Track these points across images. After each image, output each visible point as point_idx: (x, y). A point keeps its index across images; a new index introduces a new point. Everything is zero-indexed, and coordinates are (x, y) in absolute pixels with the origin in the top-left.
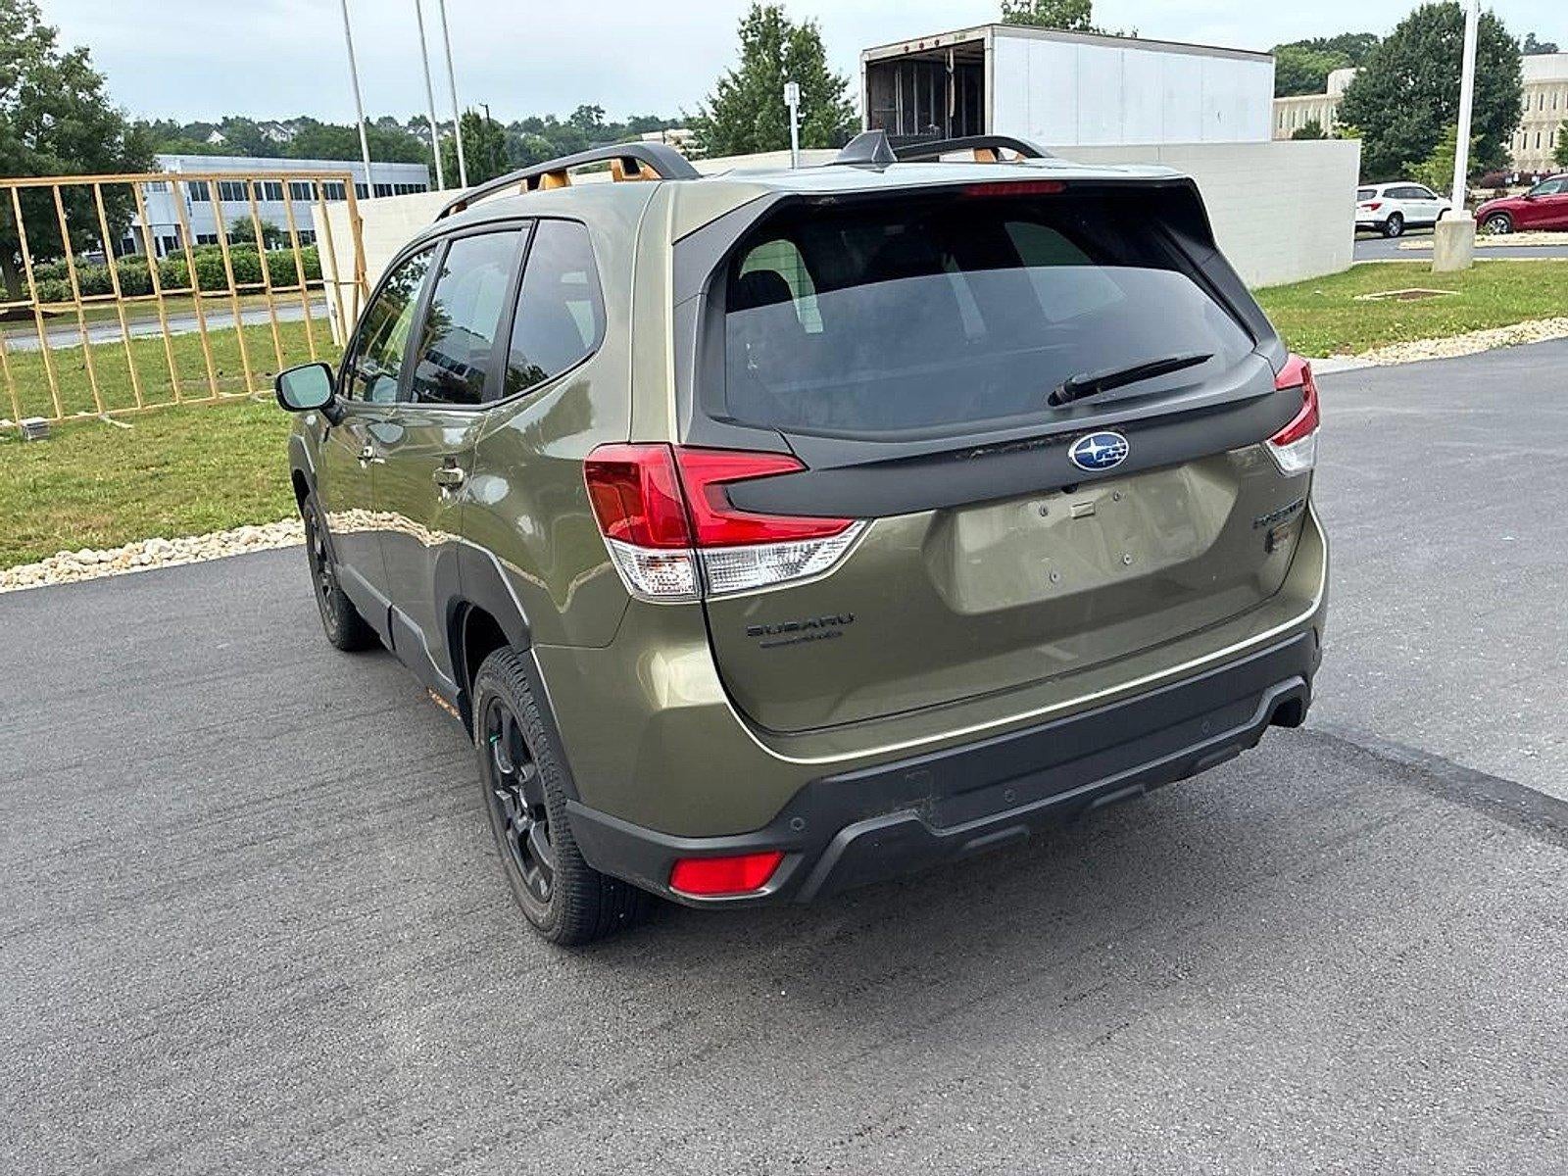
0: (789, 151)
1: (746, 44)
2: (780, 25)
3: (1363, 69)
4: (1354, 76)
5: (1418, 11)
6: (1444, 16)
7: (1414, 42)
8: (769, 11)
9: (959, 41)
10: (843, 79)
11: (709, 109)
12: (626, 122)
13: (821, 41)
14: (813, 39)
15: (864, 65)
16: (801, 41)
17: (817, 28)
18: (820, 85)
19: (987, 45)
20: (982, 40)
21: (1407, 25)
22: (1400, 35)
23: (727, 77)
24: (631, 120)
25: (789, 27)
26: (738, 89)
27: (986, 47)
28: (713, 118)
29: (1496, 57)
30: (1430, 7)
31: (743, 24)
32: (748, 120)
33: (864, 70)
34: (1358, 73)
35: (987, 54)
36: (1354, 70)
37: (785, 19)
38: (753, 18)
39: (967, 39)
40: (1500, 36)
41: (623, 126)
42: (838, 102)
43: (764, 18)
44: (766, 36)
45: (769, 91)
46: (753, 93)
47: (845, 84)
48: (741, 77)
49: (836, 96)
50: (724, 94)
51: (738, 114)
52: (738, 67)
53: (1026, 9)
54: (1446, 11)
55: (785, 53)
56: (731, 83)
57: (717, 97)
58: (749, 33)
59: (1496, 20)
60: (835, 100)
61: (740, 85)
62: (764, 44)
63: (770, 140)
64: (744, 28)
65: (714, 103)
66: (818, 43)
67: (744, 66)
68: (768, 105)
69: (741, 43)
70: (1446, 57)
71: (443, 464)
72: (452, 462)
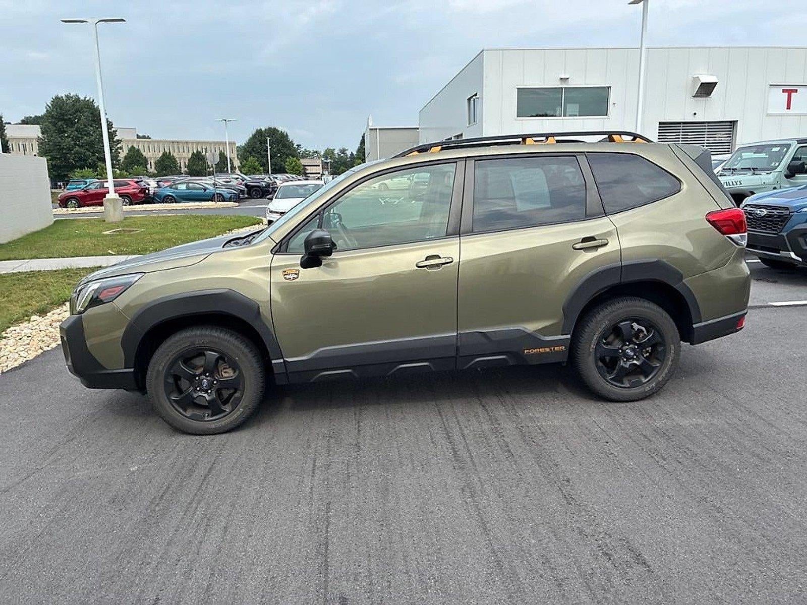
71: (581, 241)
72: (592, 239)
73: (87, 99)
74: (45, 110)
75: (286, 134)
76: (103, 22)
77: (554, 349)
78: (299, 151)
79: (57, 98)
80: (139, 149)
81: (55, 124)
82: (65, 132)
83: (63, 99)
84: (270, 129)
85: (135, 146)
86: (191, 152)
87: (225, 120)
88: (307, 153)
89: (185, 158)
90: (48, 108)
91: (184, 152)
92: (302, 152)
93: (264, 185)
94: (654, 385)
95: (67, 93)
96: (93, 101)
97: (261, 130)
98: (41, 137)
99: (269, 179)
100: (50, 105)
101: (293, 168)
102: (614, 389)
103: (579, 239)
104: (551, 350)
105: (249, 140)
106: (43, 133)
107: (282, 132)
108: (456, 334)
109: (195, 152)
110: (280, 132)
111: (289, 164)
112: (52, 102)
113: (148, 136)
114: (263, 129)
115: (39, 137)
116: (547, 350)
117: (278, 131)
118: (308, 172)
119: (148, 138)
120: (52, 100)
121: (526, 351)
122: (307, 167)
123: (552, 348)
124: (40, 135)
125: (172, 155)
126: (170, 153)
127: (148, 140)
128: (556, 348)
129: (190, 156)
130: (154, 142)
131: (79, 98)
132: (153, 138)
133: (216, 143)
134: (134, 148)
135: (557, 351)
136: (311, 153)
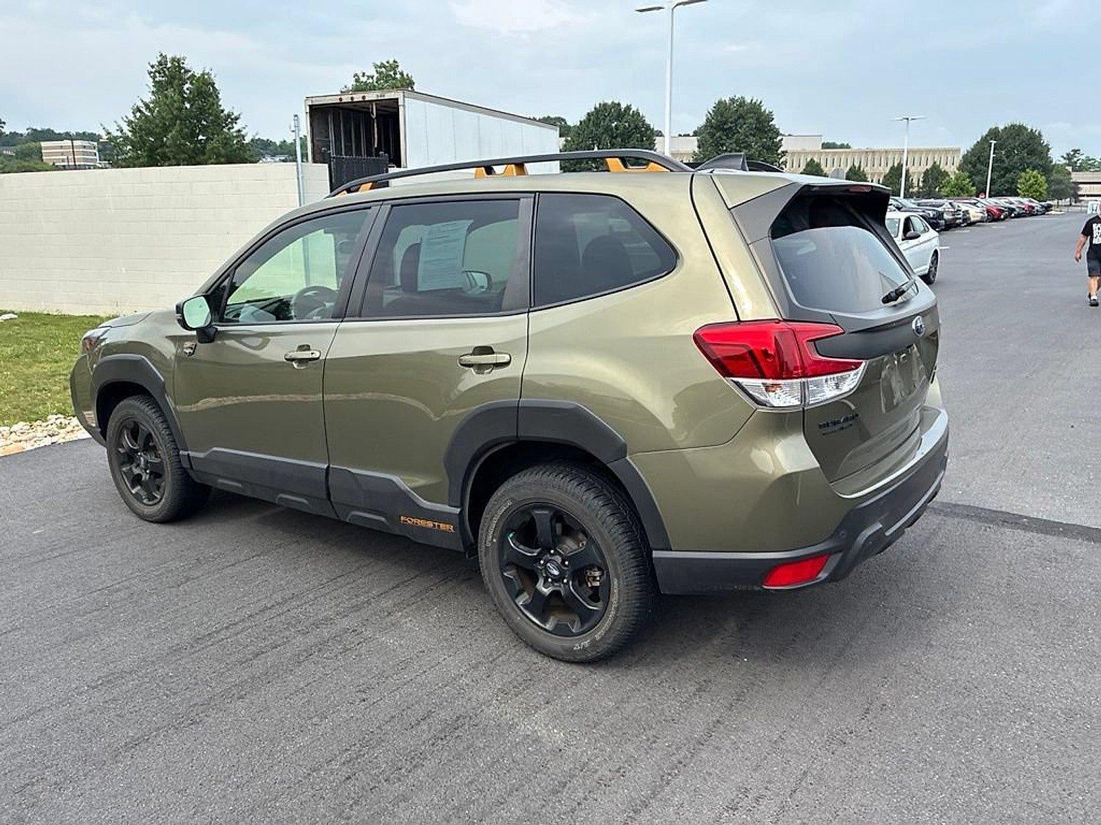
0: (295, 163)
1: (155, 82)
2: (183, 71)
3: (569, 139)
4: (564, 143)
5: (598, 106)
6: (613, 110)
7: (597, 124)
8: (173, 60)
9: (380, 98)
10: (236, 114)
11: (126, 129)
12: (24, 132)
13: (216, 86)
14: (210, 83)
15: (308, 108)
16: (201, 84)
17: (212, 76)
18: (218, 117)
19: (400, 102)
20: (397, 99)
21: (592, 114)
22: (589, 120)
23: (140, 104)
24: (29, 131)
25: (190, 74)
26: (149, 114)
27: (400, 104)
28: (130, 134)
29: (642, 136)
30: (605, 105)
31: (153, 67)
32: (159, 137)
33: (308, 111)
34: (566, 141)
35: (401, 109)
36: (564, 139)
37: (186, 66)
38: (160, 63)
39: (386, 98)
40: (643, 124)
41: (21, 135)
42: (232, 131)
43: (169, 65)
44: (172, 77)
45: (176, 118)
46: (163, 118)
47: (237, 119)
48: (152, 105)
49: (230, 126)
50: (138, 117)
51: (150, 133)
52: (149, 98)
53: (371, 81)
54: (613, 107)
55: (188, 92)
56: (143, 110)
57: (131, 117)
58: (157, 74)
59: (641, 115)
60: (229, 129)
61: (151, 111)
62: (170, 83)
63: (178, 154)
64: (153, 70)
65: (130, 123)
66: (214, 88)
67: (153, 97)
68: (177, 127)
69: (150, 82)
70: (615, 135)
71: (471, 352)
72: (487, 350)
73: (754, 101)
74: (705, 118)
75: (1039, 134)
76: (681, 6)
77: (439, 526)
78: (1075, 159)
79: (720, 103)
80: (820, 164)
81: (712, 135)
82: (722, 145)
83: (726, 104)
84: (1013, 126)
85: (816, 160)
86: (890, 165)
87: (907, 119)
88: (1090, 162)
89: (880, 174)
90: (709, 115)
91: (880, 165)
92: (1080, 161)
93: (932, 216)
94: (586, 643)
95: (732, 96)
96: (761, 103)
97: (996, 128)
98: (696, 152)
99: (950, 206)
100: (711, 112)
101: (1030, 187)
102: (528, 627)
103: (469, 347)
104: (434, 525)
105: (975, 146)
106: (699, 147)
107: (1032, 130)
108: (326, 466)
109: (896, 165)
110: (1029, 130)
111: (1024, 181)
112: (714, 107)
113: (848, 145)
114: (1001, 127)
115: (694, 152)
116: (430, 524)
117: (1026, 129)
118: (1080, 193)
119: (848, 147)
120: (715, 105)
121: (402, 518)
122: (1080, 186)
123: (436, 524)
124: (696, 150)
125: (862, 169)
126: (860, 167)
127: (846, 150)
128: (441, 525)
129: (887, 171)
130: (854, 153)
131: (744, 101)
132: (854, 147)
133: (928, 151)
134: (814, 162)
135: (443, 531)
136: (1096, 163)
